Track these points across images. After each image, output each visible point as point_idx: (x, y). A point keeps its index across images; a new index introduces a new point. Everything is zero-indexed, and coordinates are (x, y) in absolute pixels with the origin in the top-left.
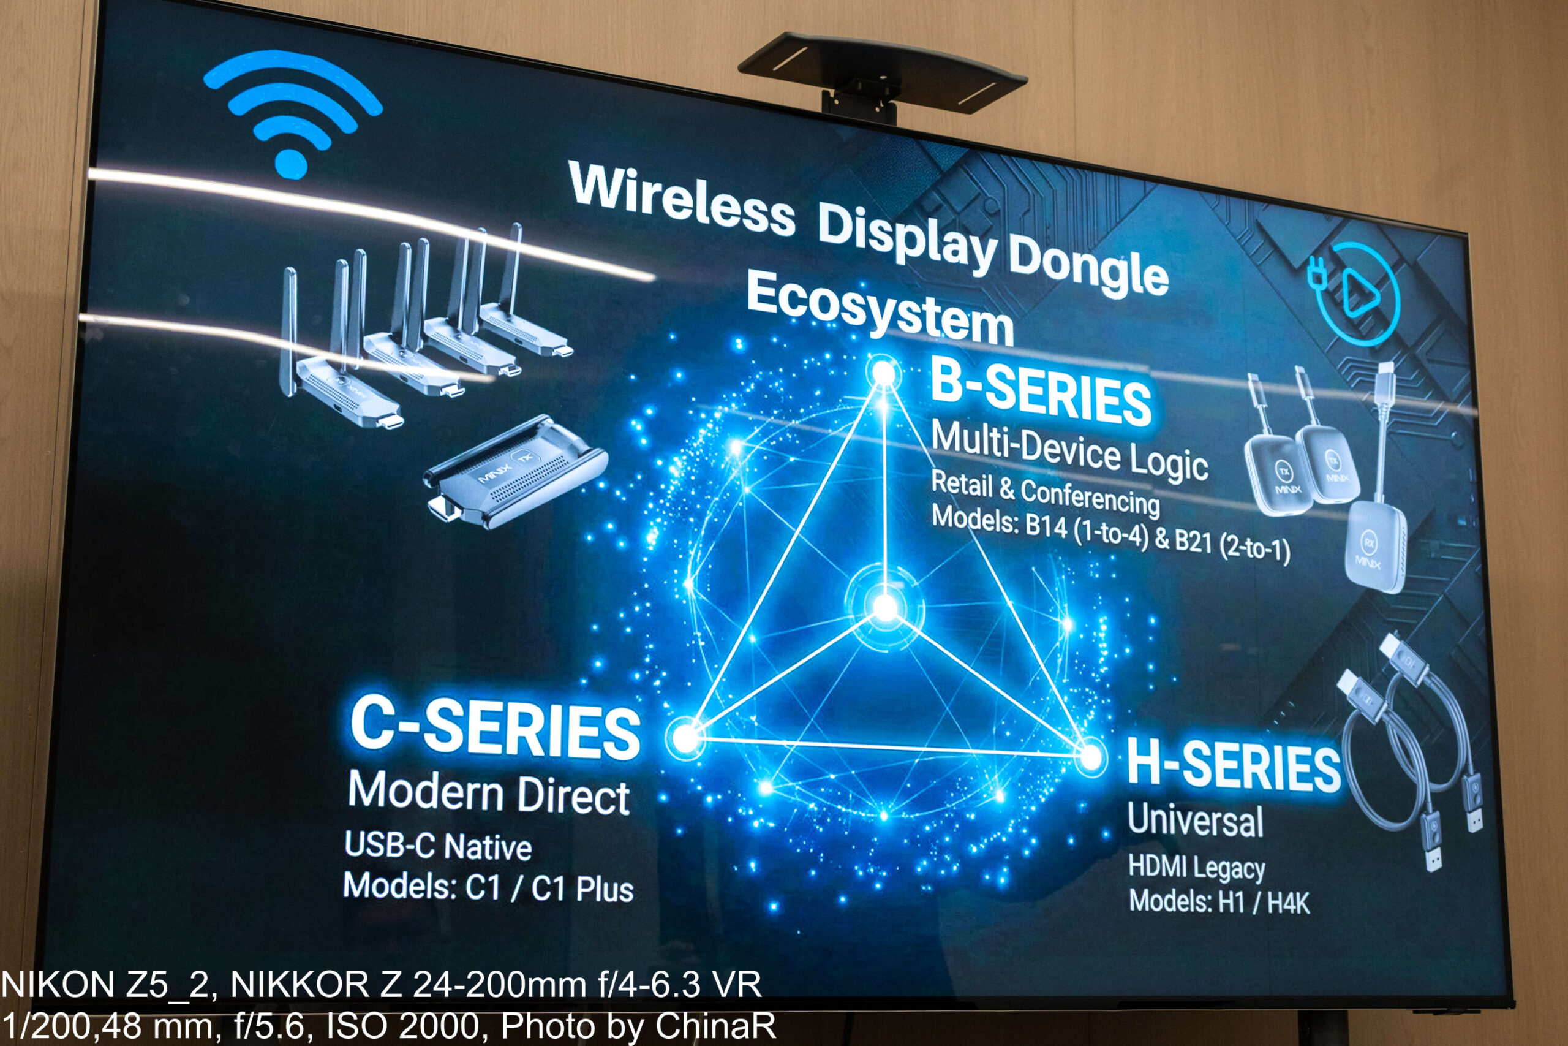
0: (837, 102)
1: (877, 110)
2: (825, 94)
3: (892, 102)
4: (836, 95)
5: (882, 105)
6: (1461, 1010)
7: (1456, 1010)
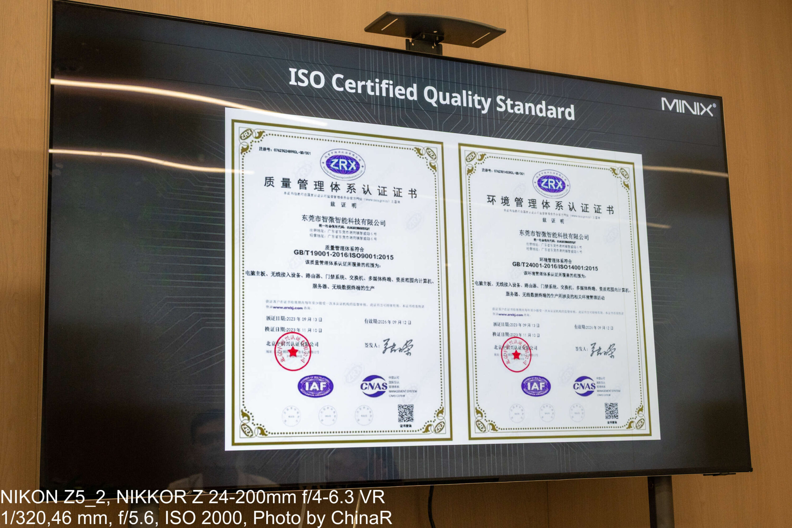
0: (413, 44)
1: (433, 47)
2: (407, 41)
3: (439, 43)
4: (412, 41)
5: (435, 45)
6: (727, 473)
7: (724, 473)
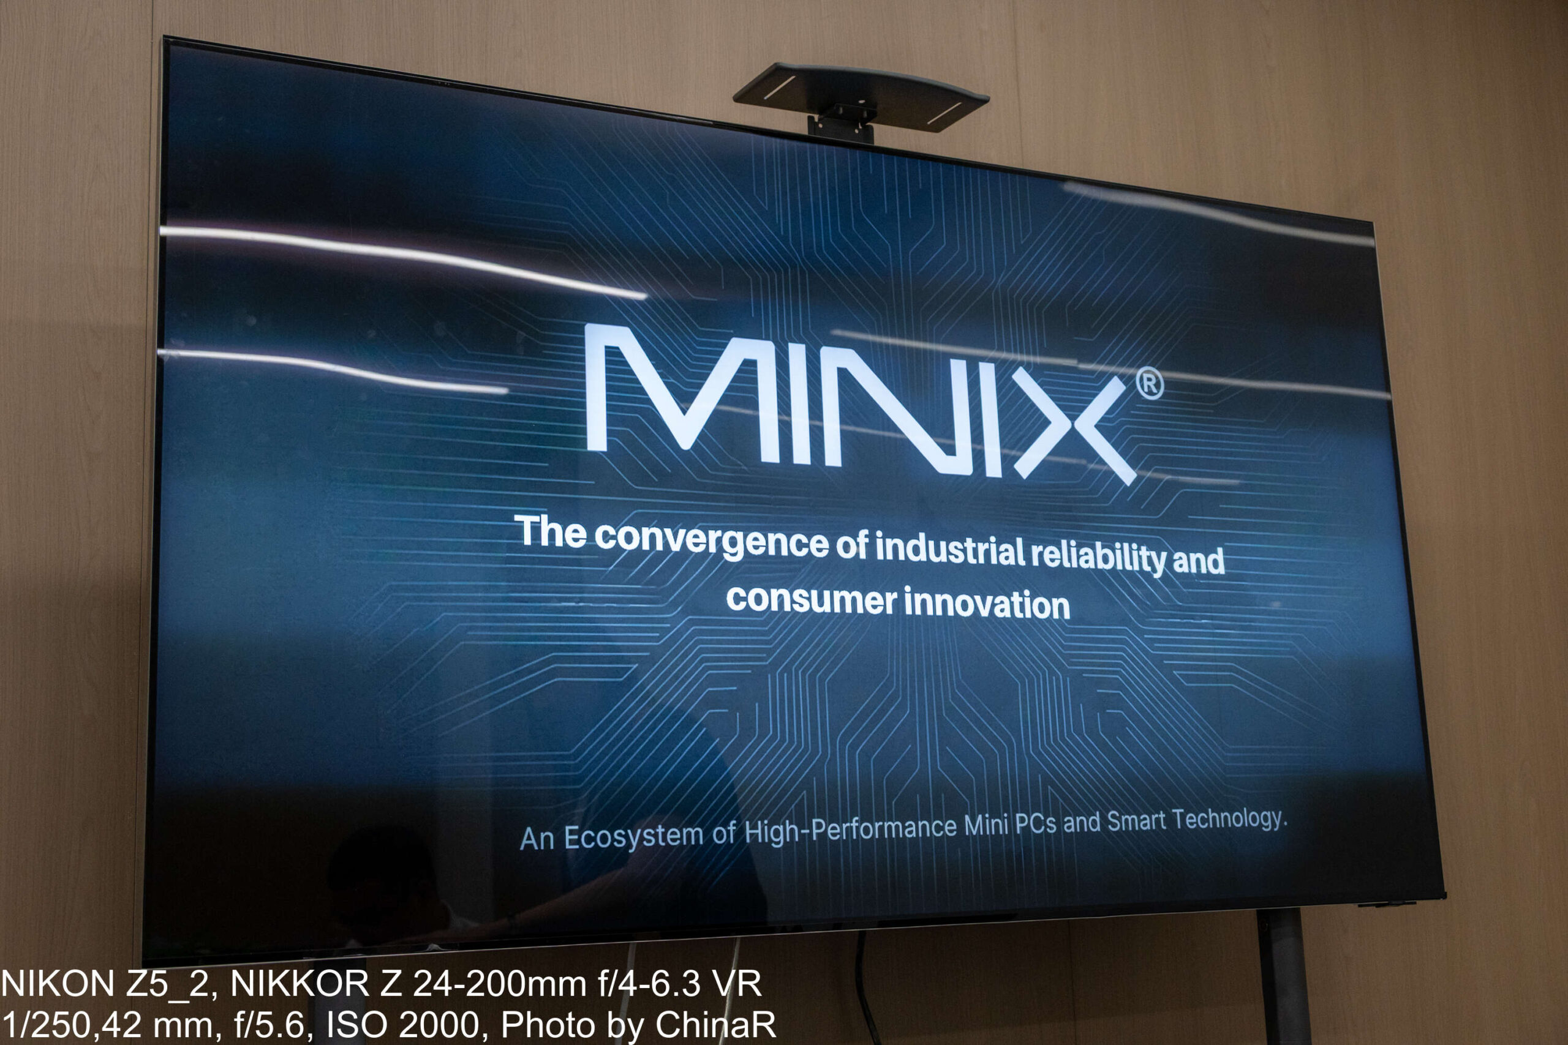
0: (821, 126)
1: (857, 131)
2: (810, 119)
3: (869, 124)
4: (819, 120)
5: (860, 127)
6: (1400, 902)
7: (1396, 902)
